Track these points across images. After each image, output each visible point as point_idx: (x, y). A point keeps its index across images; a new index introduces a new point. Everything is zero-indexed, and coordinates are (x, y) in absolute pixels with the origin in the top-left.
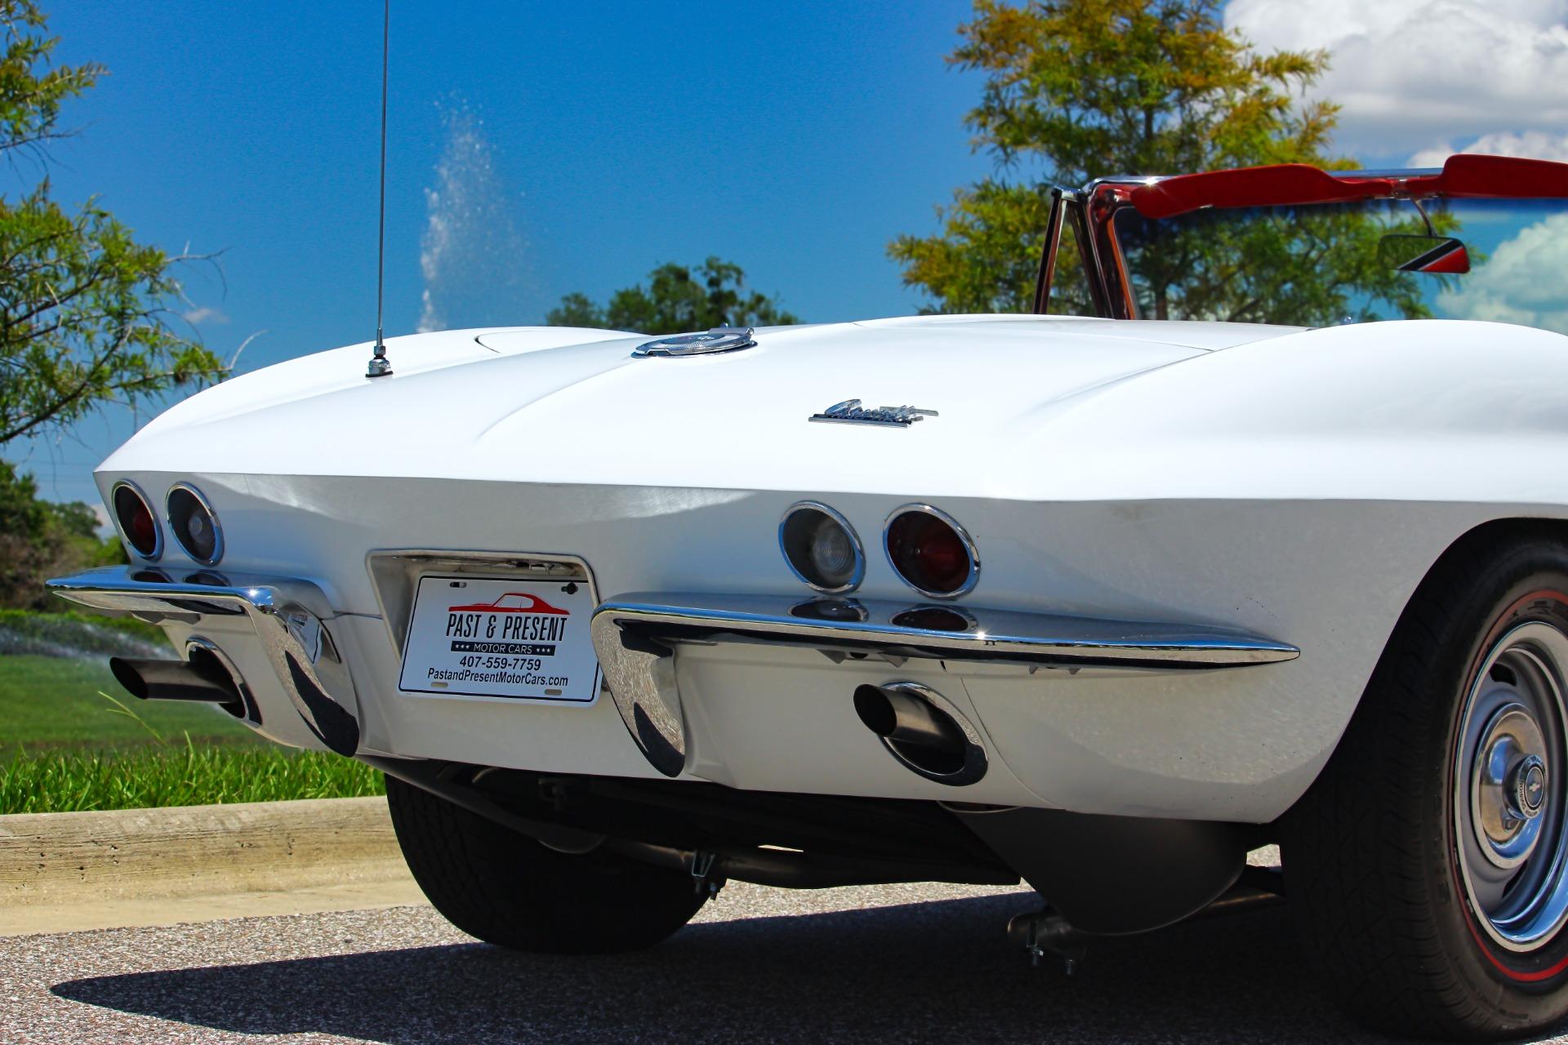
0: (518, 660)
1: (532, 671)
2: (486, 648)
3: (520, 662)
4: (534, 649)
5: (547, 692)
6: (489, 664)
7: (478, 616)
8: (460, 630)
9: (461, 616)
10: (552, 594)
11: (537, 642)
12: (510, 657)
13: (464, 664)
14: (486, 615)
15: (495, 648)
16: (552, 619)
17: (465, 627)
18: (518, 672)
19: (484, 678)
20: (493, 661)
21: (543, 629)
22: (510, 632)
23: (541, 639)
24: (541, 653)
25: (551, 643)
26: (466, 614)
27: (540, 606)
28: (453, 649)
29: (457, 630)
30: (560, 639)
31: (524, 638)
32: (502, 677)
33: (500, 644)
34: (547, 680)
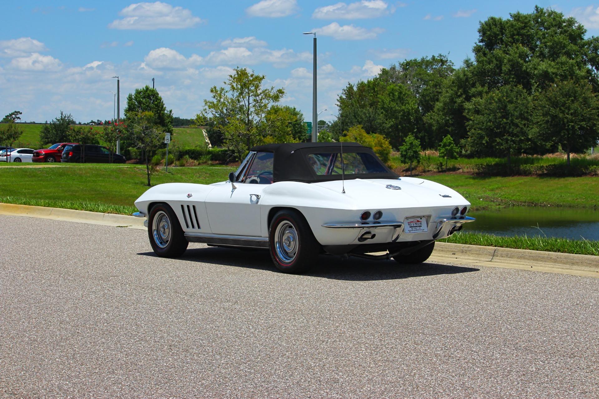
10: (419, 219)
14: (412, 223)
16: (420, 222)
17: (410, 225)
19: (415, 230)
21: (419, 224)
25: (421, 225)
26: (410, 223)
27: (418, 221)
28: (410, 227)
31: (417, 225)
32: (417, 230)
33: (415, 226)
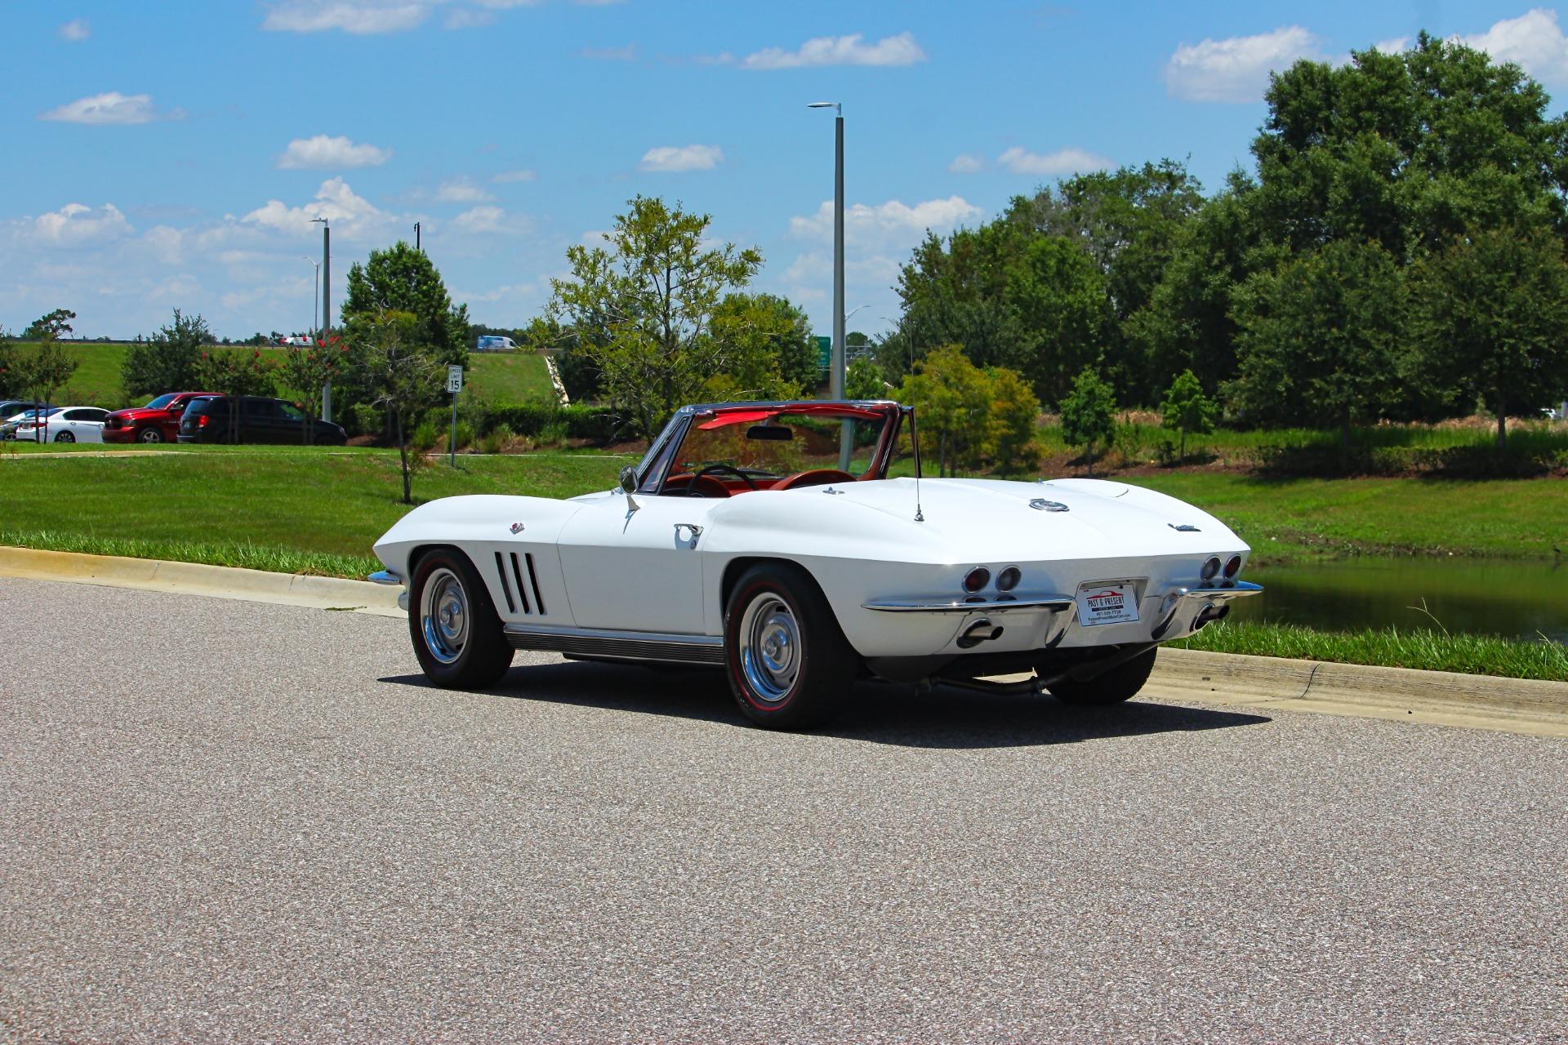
0: (1113, 611)
1: (1119, 614)
2: (1103, 609)
4: (1117, 607)
7: (1096, 600)
8: (1093, 605)
10: (1116, 589)
13: (1098, 615)
14: (1098, 599)
15: (1105, 609)
16: (1119, 597)
18: (1115, 614)
19: (1106, 618)
20: (1106, 613)
21: (1117, 600)
22: (1108, 603)
23: (1118, 604)
24: (1119, 608)
25: (1121, 604)
26: (1092, 600)
27: (1114, 594)
28: (1093, 610)
30: (1124, 603)
31: (1112, 604)
32: (1111, 617)
33: (1106, 607)
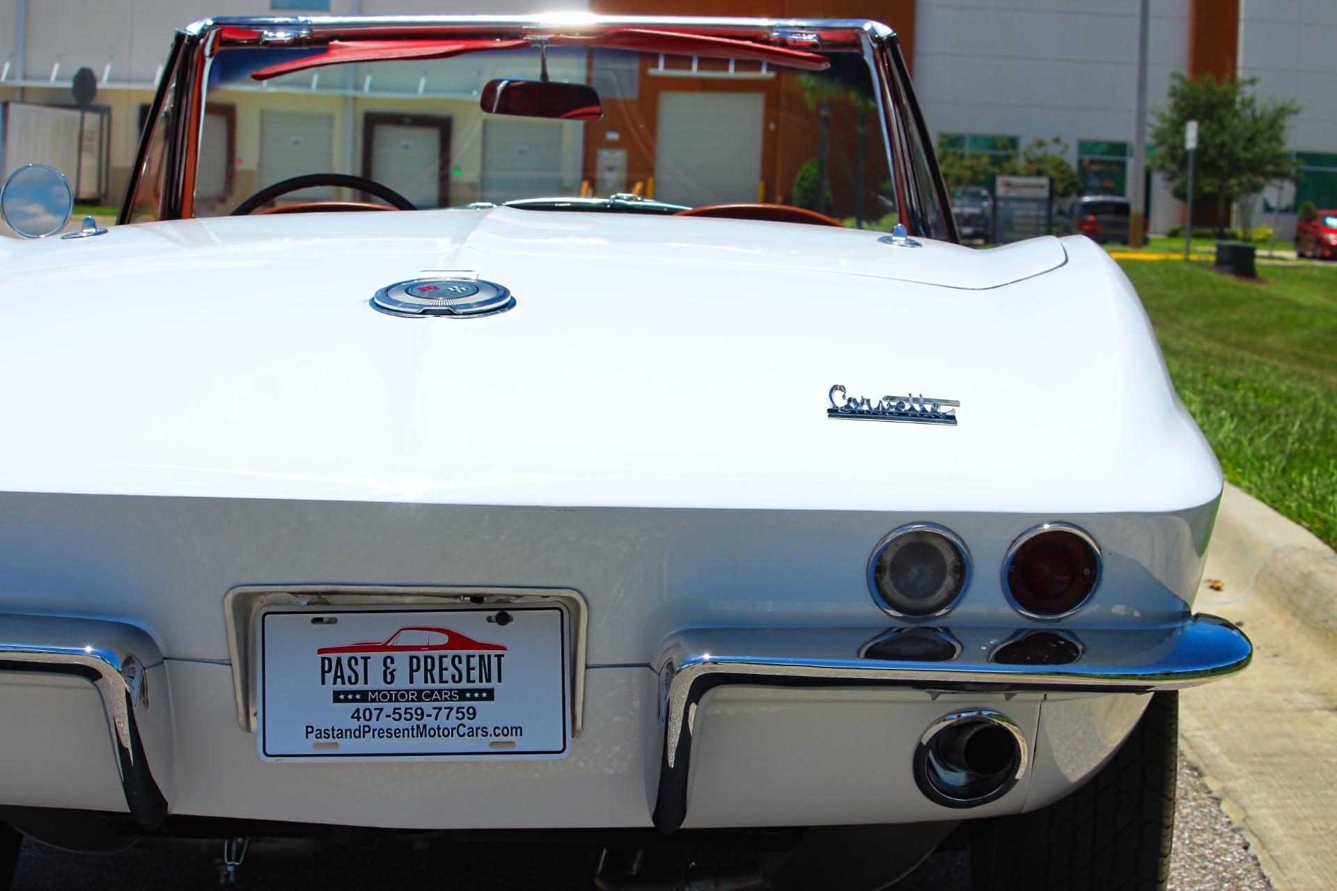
0: (440, 709)
1: (465, 721)
3: (444, 712)
5: (492, 744)
6: (397, 716)
7: (366, 659)
8: (342, 677)
9: (339, 660)
10: (475, 626)
11: (464, 685)
12: (428, 706)
13: (358, 718)
14: (377, 658)
16: (482, 657)
17: (347, 672)
18: (443, 722)
20: (402, 711)
21: (469, 669)
22: (419, 676)
23: (469, 681)
24: (472, 699)
25: (485, 685)
26: (345, 657)
27: (457, 641)
28: (336, 699)
29: (336, 677)
30: (500, 680)
31: (441, 681)
32: (422, 731)
33: (407, 691)
34: (490, 731)
